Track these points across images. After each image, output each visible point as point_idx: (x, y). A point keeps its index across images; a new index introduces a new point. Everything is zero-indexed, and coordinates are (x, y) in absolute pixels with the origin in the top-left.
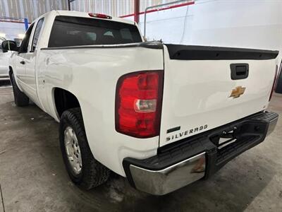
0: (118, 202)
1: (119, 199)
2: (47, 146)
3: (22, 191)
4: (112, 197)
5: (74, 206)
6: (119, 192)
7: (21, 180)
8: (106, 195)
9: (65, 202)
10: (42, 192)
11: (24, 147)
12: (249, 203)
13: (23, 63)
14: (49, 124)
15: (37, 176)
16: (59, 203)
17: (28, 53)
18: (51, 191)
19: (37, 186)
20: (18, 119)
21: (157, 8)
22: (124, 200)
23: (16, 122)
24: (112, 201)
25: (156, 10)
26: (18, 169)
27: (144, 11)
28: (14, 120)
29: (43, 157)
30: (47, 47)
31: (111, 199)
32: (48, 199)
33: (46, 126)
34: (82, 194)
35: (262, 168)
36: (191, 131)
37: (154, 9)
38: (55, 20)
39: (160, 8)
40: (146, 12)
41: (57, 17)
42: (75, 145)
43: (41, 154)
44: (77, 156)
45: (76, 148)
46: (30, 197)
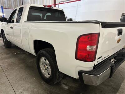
0: (66, 89)
1: (67, 88)
2: (27, 66)
3: (22, 87)
4: (63, 87)
5: (48, 92)
6: (66, 85)
7: (20, 82)
8: (61, 86)
9: (44, 91)
10: (32, 87)
11: (16, 67)
12: (120, 86)
13: (12, 28)
14: (24, 56)
15: (27, 80)
16: (41, 91)
17: (15, 23)
18: (36, 86)
19: (29, 84)
20: (8, 54)
21: (64, 2)
22: (69, 88)
23: (8, 55)
24: (64, 89)
25: (64, 3)
26: (17, 77)
27: (58, 3)
28: (7, 54)
29: (27, 71)
30: (26, 21)
31: (63, 88)
32: (35, 90)
33: (23, 57)
34: (50, 87)
35: (121, 71)
36: (104, 58)
37: (63, 2)
38: (30, 8)
39: (66, 2)
40: (59, 4)
41: (30, 7)
42: (46, 65)
43: (25, 70)
44: (47, 70)
45: (47, 67)
46: (27, 90)
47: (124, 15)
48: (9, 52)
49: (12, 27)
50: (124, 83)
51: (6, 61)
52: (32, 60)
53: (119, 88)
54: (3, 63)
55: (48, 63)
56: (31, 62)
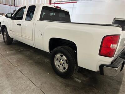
1: (80, 81)
4: (77, 80)
7: (36, 76)
8: (74, 80)
10: (49, 81)
14: (29, 53)
15: (41, 74)
16: (59, 84)
21: (60, 2)
26: (31, 72)
28: (11, 51)
29: (38, 67)
40: (55, 4)
41: (43, 6)
42: (62, 60)
43: (36, 66)
44: (62, 65)
45: (63, 62)
46: (46, 83)
47: (116, 19)
48: (11, 49)
49: (20, 24)
50: (124, 77)
51: (13, 57)
52: (39, 57)
53: (122, 81)
54: (11, 59)
55: (65, 58)
56: (38, 59)
